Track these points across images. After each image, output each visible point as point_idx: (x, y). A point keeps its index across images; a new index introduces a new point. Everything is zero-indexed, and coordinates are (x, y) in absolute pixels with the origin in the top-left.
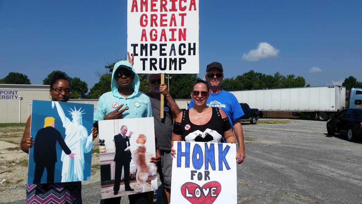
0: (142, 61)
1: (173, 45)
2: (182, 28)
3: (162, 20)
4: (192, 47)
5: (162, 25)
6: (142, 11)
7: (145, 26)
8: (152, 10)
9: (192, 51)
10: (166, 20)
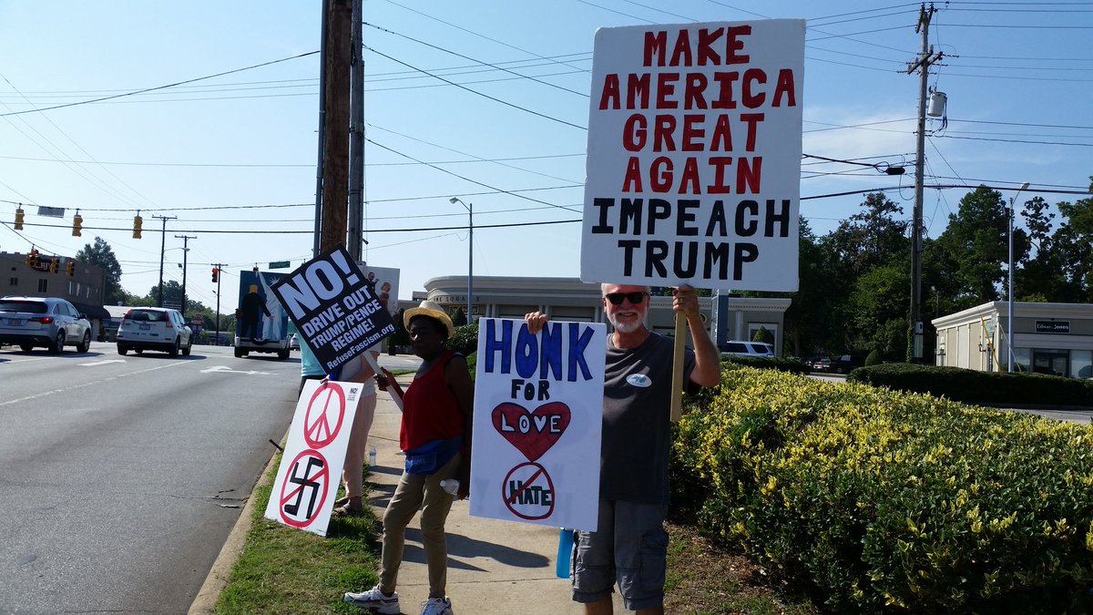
0: (624, 248)
1: (719, 206)
2: (750, 157)
3: (688, 133)
4: (778, 211)
5: (687, 146)
6: (631, 105)
7: (637, 149)
8: (661, 104)
9: (777, 225)
10: (701, 133)
